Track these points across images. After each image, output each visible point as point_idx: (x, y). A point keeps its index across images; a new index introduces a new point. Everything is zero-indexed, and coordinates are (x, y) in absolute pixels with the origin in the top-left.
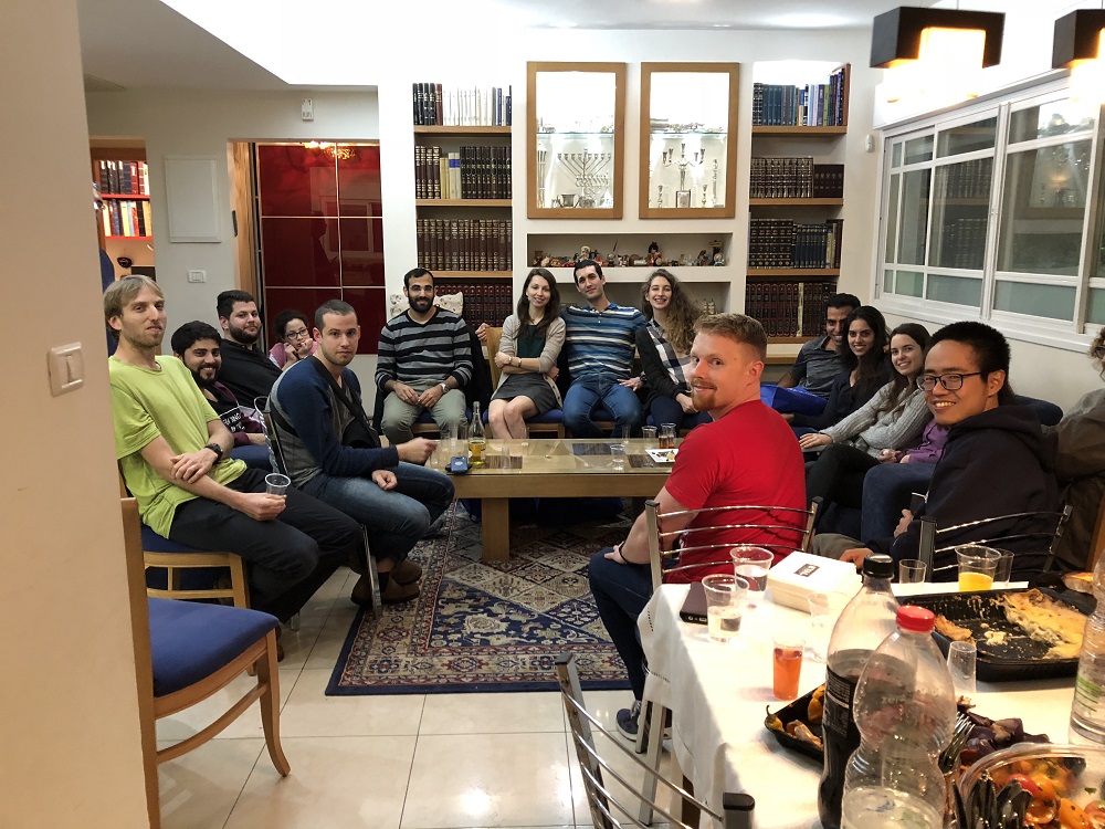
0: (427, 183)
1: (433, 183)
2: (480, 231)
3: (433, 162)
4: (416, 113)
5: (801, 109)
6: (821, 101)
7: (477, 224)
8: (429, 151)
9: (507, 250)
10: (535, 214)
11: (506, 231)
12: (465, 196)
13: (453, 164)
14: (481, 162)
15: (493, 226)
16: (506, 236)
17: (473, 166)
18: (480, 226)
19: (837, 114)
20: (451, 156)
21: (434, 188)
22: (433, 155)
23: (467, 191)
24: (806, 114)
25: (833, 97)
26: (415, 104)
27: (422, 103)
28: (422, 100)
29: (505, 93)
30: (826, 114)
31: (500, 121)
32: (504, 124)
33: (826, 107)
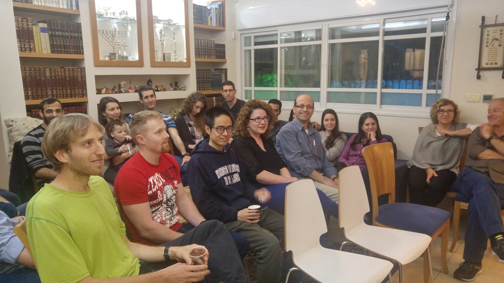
0: (24, 42)
1: (29, 42)
2: (65, 74)
3: (28, 28)
5: (209, 17)
6: (216, 15)
7: (62, 69)
8: (25, 20)
9: (83, 85)
10: (98, 64)
11: (81, 73)
12: (53, 52)
13: (43, 30)
14: (62, 31)
15: (73, 70)
16: (82, 77)
18: (65, 70)
19: (222, 22)
20: (40, 25)
21: (30, 45)
22: (28, 23)
23: (54, 48)
24: (211, 20)
25: (220, 13)
30: (218, 21)
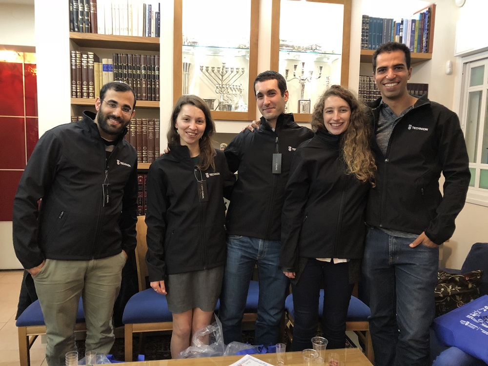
0: (82, 84)
1: (88, 85)
3: (88, 66)
4: (71, 21)
5: (397, 37)
6: (413, 32)
8: (85, 56)
9: (154, 145)
13: (107, 68)
14: (133, 68)
16: (154, 133)
17: (125, 71)
19: (424, 44)
20: (105, 61)
21: (88, 89)
22: (88, 59)
25: (422, 30)
26: (71, 13)
27: (77, 12)
28: (77, 9)
29: (155, 9)
30: (416, 43)
31: (150, 33)
32: (153, 35)
33: (416, 37)
